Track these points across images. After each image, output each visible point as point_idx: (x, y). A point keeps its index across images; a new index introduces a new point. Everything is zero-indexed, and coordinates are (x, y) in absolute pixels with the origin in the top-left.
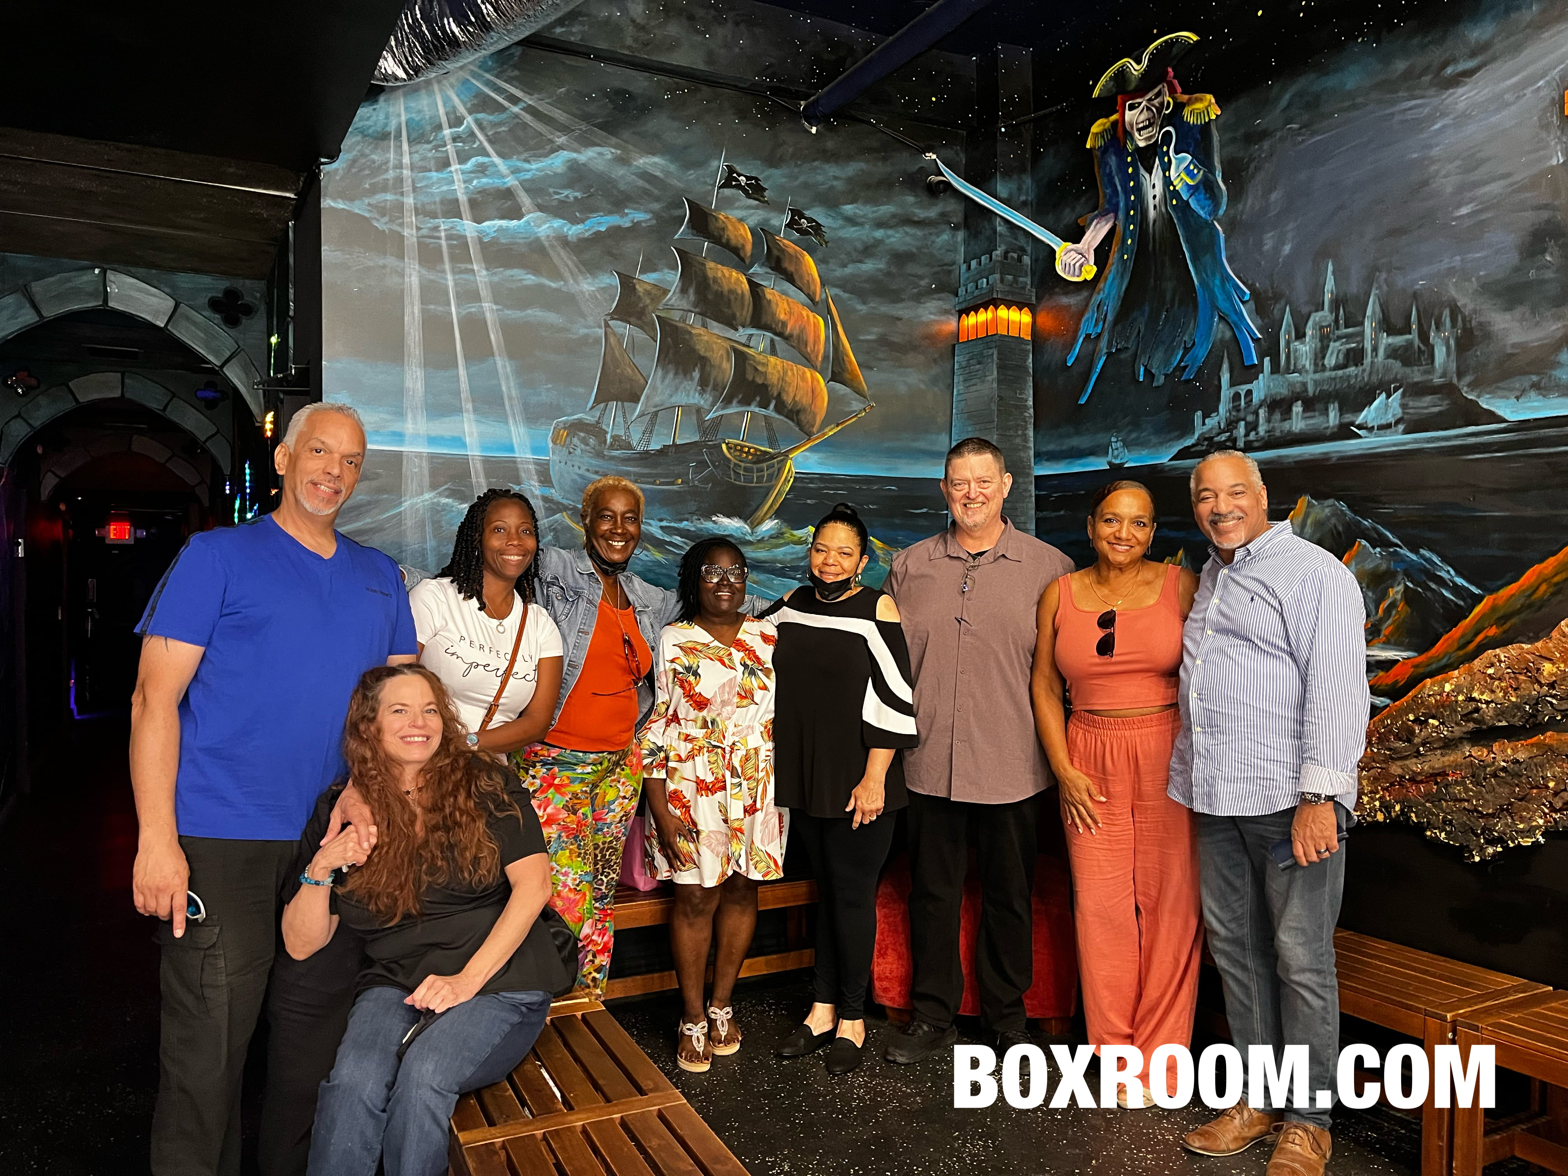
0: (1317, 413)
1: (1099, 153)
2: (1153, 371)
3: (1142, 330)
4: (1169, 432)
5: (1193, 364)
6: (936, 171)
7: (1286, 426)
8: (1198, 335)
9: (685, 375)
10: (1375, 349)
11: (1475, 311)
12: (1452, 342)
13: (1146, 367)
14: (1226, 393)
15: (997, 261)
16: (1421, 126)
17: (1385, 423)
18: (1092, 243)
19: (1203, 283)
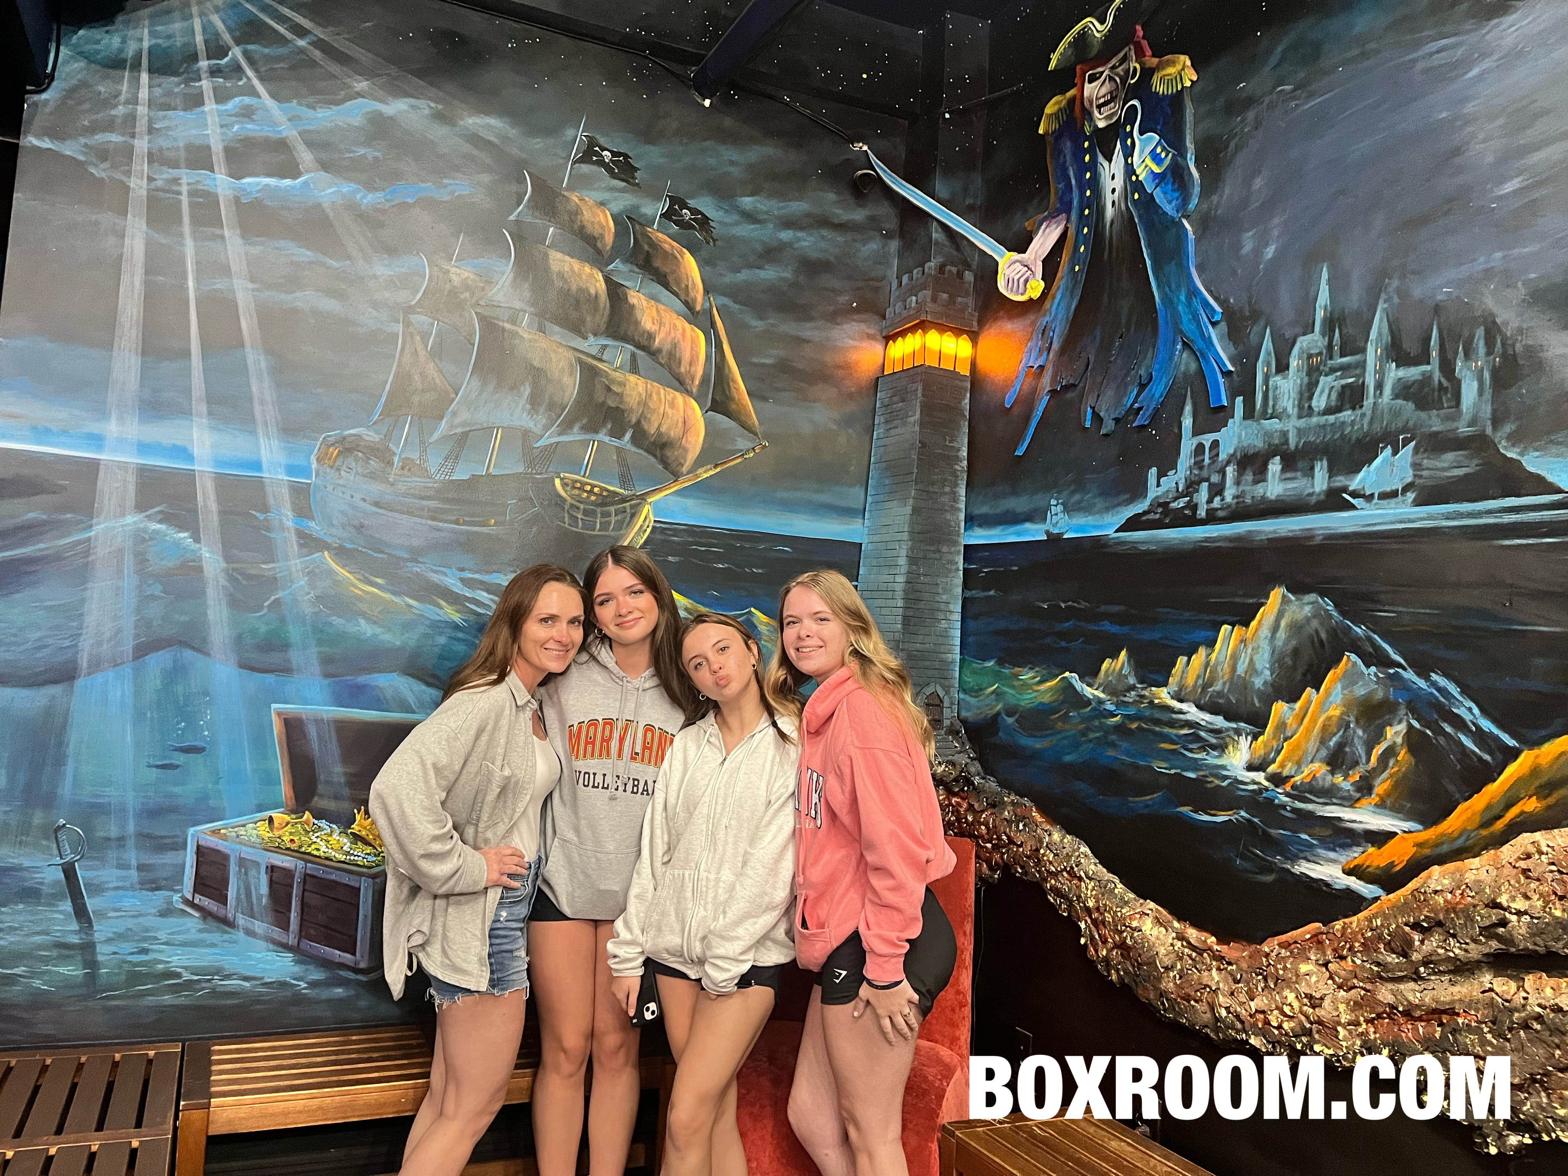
0: (1299, 474)
1: (1050, 139)
2: (1102, 414)
3: (1092, 359)
4: (1118, 494)
5: (1148, 406)
6: (865, 163)
7: (1260, 490)
8: (1157, 366)
9: (512, 389)
10: (1379, 386)
11: (1520, 331)
12: (1487, 375)
13: (1093, 408)
14: (1188, 445)
15: (930, 275)
16: (1454, 74)
17: (1388, 489)
18: (1040, 253)
19: (1166, 300)
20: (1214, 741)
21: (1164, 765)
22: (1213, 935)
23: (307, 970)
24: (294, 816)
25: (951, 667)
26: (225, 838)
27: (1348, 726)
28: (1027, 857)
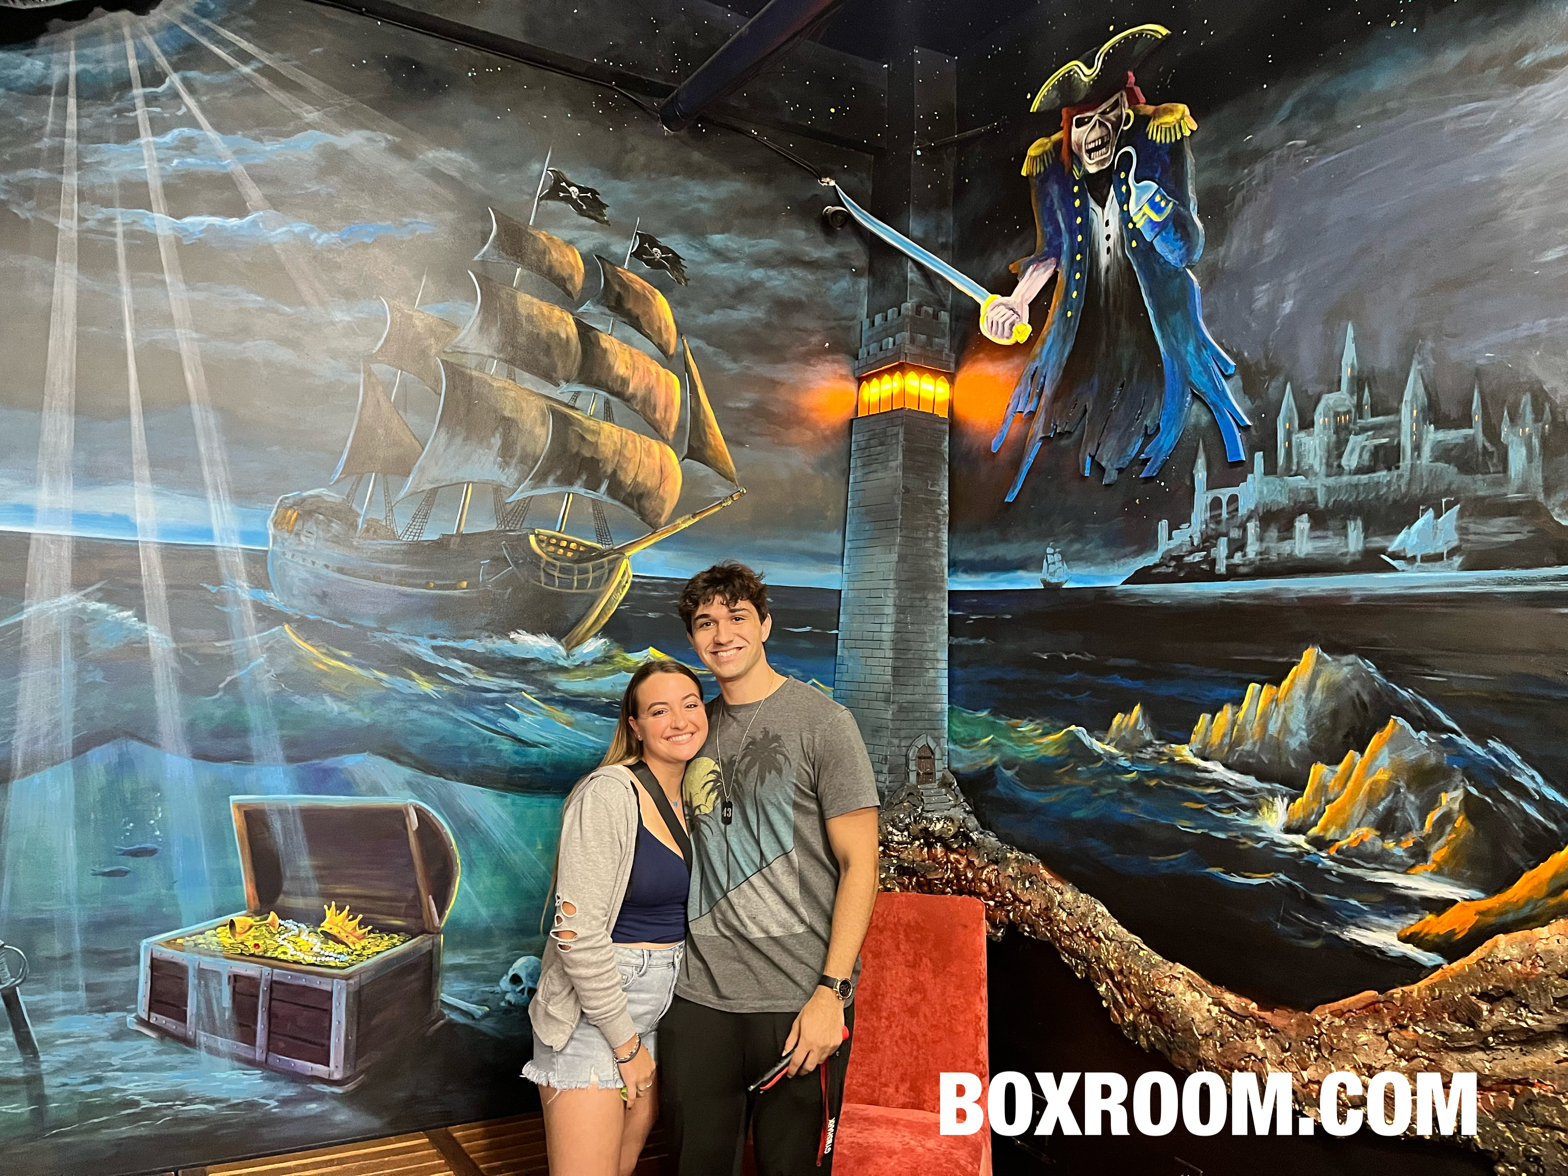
0: (1330, 533)
1: (1037, 182)
2: (1103, 464)
3: (1090, 409)
4: (1124, 546)
5: (1157, 457)
6: (836, 200)
7: (1286, 547)
8: (1164, 418)
9: (481, 442)
10: (1417, 448)
12: (1536, 442)
13: (1093, 457)
14: (1202, 498)
15: (907, 316)
16: (1486, 137)
17: (1432, 552)
18: (1026, 297)
19: (1172, 350)
20: (1244, 801)
21: (1187, 824)
22: (1253, 1001)
23: (276, 1087)
24: (258, 918)
25: (941, 716)
26: (181, 948)
27: (1397, 791)
28: (1036, 915)
